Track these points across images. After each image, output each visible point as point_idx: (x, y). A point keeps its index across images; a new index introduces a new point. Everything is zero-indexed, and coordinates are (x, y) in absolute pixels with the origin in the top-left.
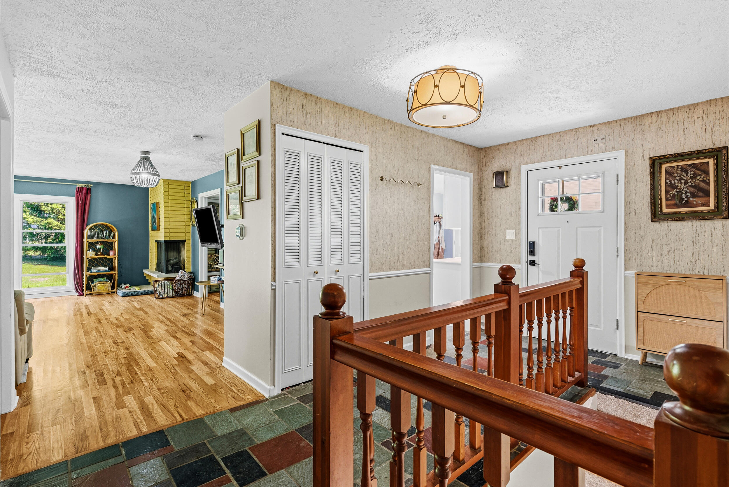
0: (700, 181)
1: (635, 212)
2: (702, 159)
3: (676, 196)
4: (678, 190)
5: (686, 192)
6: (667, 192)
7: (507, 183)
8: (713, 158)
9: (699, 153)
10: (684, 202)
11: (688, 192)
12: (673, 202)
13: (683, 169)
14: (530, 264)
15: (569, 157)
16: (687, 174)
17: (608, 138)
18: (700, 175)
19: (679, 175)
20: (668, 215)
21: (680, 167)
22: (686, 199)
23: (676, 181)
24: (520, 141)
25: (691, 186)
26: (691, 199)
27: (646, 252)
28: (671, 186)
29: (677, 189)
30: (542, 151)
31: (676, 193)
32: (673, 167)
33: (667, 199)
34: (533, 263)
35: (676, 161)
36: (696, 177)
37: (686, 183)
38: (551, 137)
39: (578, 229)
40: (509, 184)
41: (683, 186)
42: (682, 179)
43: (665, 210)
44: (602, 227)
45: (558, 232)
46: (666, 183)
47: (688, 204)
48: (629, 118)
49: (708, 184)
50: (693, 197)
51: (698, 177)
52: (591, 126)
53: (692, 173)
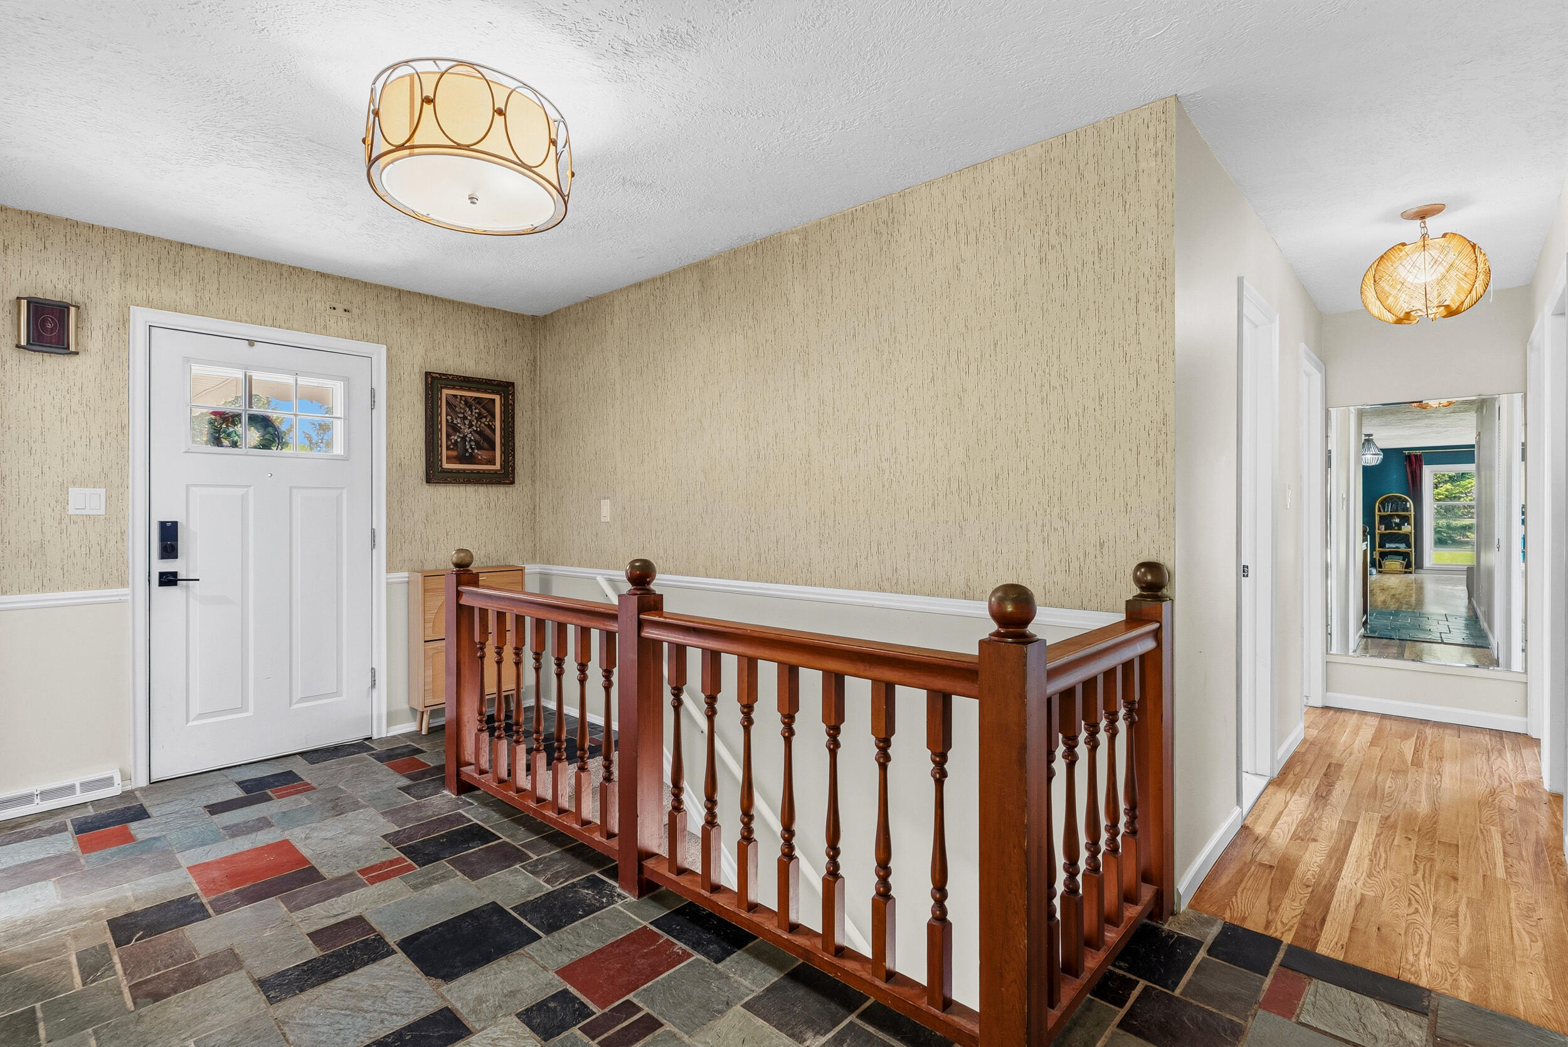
0: (485, 425)
1: (400, 465)
2: (489, 393)
3: (459, 444)
4: (461, 435)
5: (471, 440)
6: (448, 436)
7: (77, 344)
8: (500, 395)
9: (486, 383)
10: (467, 454)
11: (472, 440)
12: (454, 453)
13: (467, 402)
14: (162, 583)
15: (273, 326)
16: (472, 412)
17: (355, 311)
18: (486, 417)
19: (462, 411)
20: (450, 475)
21: (464, 399)
22: (470, 451)
23: (459, 420)
24: (125, 233)
25: (476, 431)
26: (476, 451)
27: (418, 536)
28: (453, 428)
29: (460, 433)
30: (199, 288)
31: (459, 440)
32: (455, 396)
33: (448, 448)
34: (169, 580)
35: (461, 388)
36: (481, 418)
37: (471, 426)
38: (224, 260)
39: (294, 491)
40: (80, 349)
41: (467, 431)
42: (467, 419)
43: (446, 466)
44: (345, 490)
45: (244, 498)
46: (447, 420)
47: (471, 460)
48: (392, 289)
49: (494, 431)
50: (478, 449)
51: (484, 419)
52: (323, 275)
53: (477, 411)
